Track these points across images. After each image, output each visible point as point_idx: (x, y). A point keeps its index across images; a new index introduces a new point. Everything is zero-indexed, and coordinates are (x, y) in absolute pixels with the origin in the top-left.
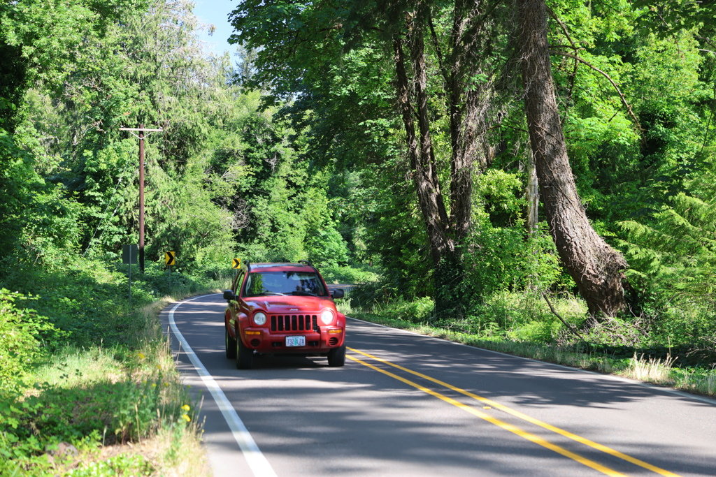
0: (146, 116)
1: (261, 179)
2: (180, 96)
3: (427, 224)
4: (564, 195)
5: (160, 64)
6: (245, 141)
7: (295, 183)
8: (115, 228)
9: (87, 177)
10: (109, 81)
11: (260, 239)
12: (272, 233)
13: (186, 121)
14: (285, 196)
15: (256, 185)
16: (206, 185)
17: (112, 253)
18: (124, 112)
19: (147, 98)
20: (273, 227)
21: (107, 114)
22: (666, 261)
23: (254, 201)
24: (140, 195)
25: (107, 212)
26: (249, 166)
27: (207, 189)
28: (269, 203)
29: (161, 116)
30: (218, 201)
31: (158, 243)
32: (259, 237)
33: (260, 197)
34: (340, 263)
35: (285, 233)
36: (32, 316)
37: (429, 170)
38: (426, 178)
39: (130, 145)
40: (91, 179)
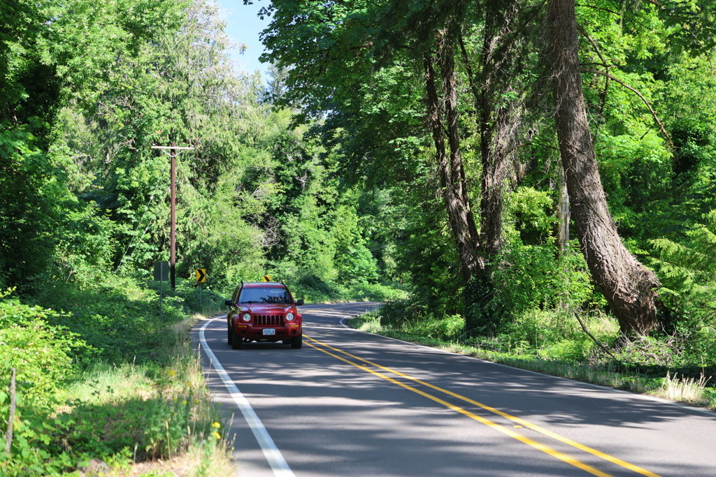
0: (178, 135)
1: (292, 196)
2: (211, 114)
3: (457, 240)
4: (595, 213)
5: (192, 82)
6: (275, 159)
7: (325, 201)
8: (147, 246)
9: (120, 195)
10: (141, 99)
11: (290, 256)
12: (303, 251)
13: (218, 139)
14: (315, 213)
15: (287, 203)
16: (237, 202)
17: (143, 270)
18: (157, 130)
19: (179, 116)
20: (303, 244)
21: (139, 132)
22: (699, 280)
23: (284, 218)
24: (171, 213)
25: (139, 229)
26: (279, 184)
27: (238, 206)
28: (299, 221)
29: (193, 134)
30: (249, 219)
31: (189, 261)
32: (290, 254)
33: (290, 215)
34: (370, 281)
35: (315, 251)
36: (65, 332)
37: (459, 188)
38: (456, 196)
39: (162, 163)
40: (124, 197)
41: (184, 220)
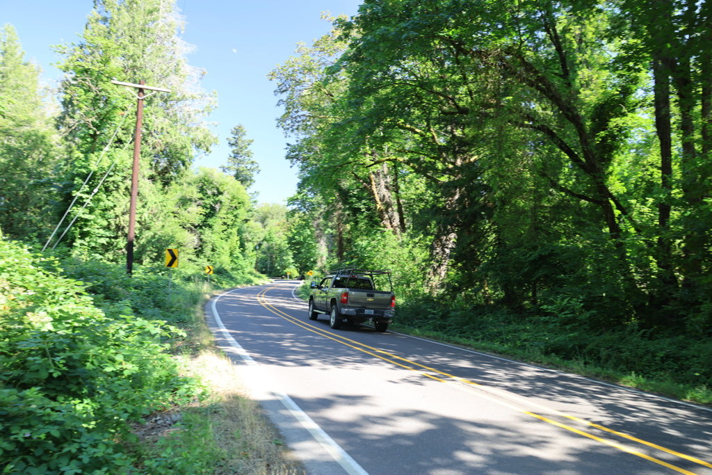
1: (208, 217)
9: (77, 178)
11: (205, 255)
14: (221, 230)
15: (205, 221)
16: (175, 215)
23: (203, 231)
25: (95, 214)
26: (201, 208)
27: (176, 218)
33: (207, 229)
35: (219, 253)
40: (81, 181)
41: (140, 211)
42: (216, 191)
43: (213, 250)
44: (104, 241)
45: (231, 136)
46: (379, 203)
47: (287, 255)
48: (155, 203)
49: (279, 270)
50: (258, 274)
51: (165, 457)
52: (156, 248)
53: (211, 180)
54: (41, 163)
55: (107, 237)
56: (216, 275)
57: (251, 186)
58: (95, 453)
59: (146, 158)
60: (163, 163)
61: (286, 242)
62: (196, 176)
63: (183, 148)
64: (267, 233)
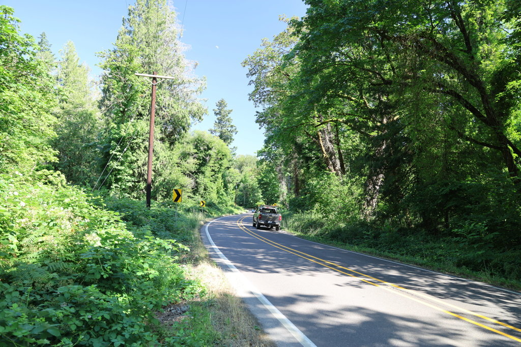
1: (202, 166)
6: (195, 149)
8: (129, 178)
9: (112, 142)
14: (210, 175)
15: (199, 169)
16: (179, 165)
17: (126, 194)
23: (198, 176)
25: (125, 166)
26: (196, 160)
28: (204, 177)
30: (184, 173)
31: (157, 190)
32: (199, 192)
33: (201, 175)
35: (209, 191)
40: (115, 143)
41: (155, 163)
42: (206, 148)
43: (205, 189)
44: (130, 184)
45: (216, 108)
46: (325, 153)
47: (258, 192)
48: (165, 157)
49: (252, 203)
50: (237, 206)
51: (179, 336)
52: (166, 188)
53: (203, 139)
54: (89, 132)
55: (133, 181)
56: (207, 207)
57: (231, 144)
58: (132, 331)
59: (158, 126)
60: (170, 129)
61: (257, 183)
62: (192, 137)
63: (183, 118)
64: (243, 177)
